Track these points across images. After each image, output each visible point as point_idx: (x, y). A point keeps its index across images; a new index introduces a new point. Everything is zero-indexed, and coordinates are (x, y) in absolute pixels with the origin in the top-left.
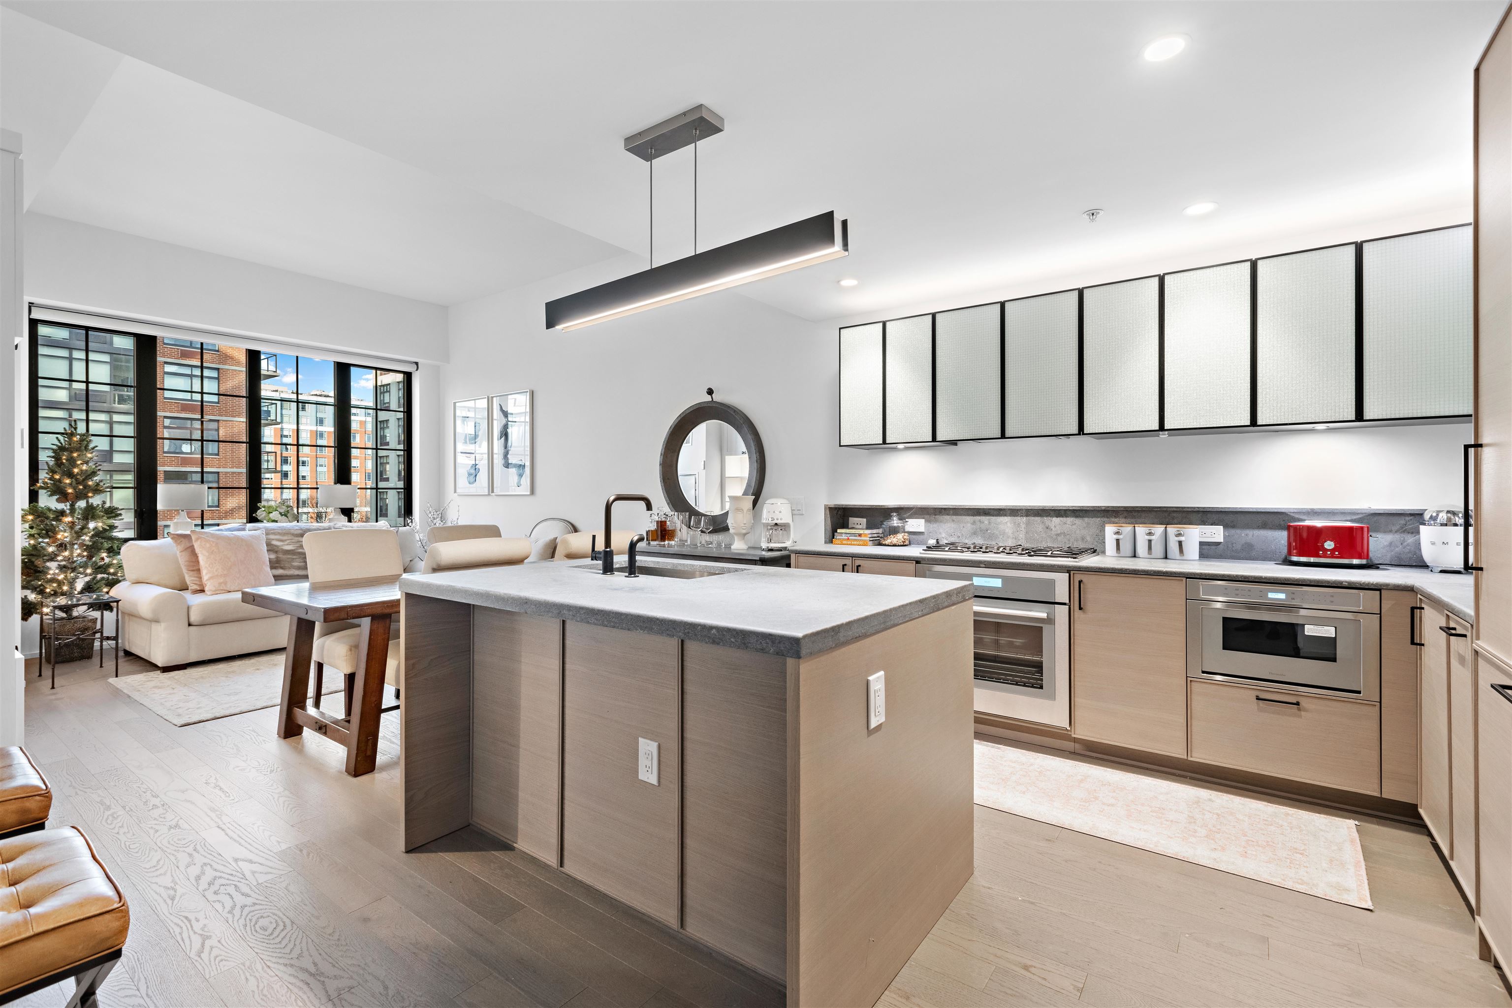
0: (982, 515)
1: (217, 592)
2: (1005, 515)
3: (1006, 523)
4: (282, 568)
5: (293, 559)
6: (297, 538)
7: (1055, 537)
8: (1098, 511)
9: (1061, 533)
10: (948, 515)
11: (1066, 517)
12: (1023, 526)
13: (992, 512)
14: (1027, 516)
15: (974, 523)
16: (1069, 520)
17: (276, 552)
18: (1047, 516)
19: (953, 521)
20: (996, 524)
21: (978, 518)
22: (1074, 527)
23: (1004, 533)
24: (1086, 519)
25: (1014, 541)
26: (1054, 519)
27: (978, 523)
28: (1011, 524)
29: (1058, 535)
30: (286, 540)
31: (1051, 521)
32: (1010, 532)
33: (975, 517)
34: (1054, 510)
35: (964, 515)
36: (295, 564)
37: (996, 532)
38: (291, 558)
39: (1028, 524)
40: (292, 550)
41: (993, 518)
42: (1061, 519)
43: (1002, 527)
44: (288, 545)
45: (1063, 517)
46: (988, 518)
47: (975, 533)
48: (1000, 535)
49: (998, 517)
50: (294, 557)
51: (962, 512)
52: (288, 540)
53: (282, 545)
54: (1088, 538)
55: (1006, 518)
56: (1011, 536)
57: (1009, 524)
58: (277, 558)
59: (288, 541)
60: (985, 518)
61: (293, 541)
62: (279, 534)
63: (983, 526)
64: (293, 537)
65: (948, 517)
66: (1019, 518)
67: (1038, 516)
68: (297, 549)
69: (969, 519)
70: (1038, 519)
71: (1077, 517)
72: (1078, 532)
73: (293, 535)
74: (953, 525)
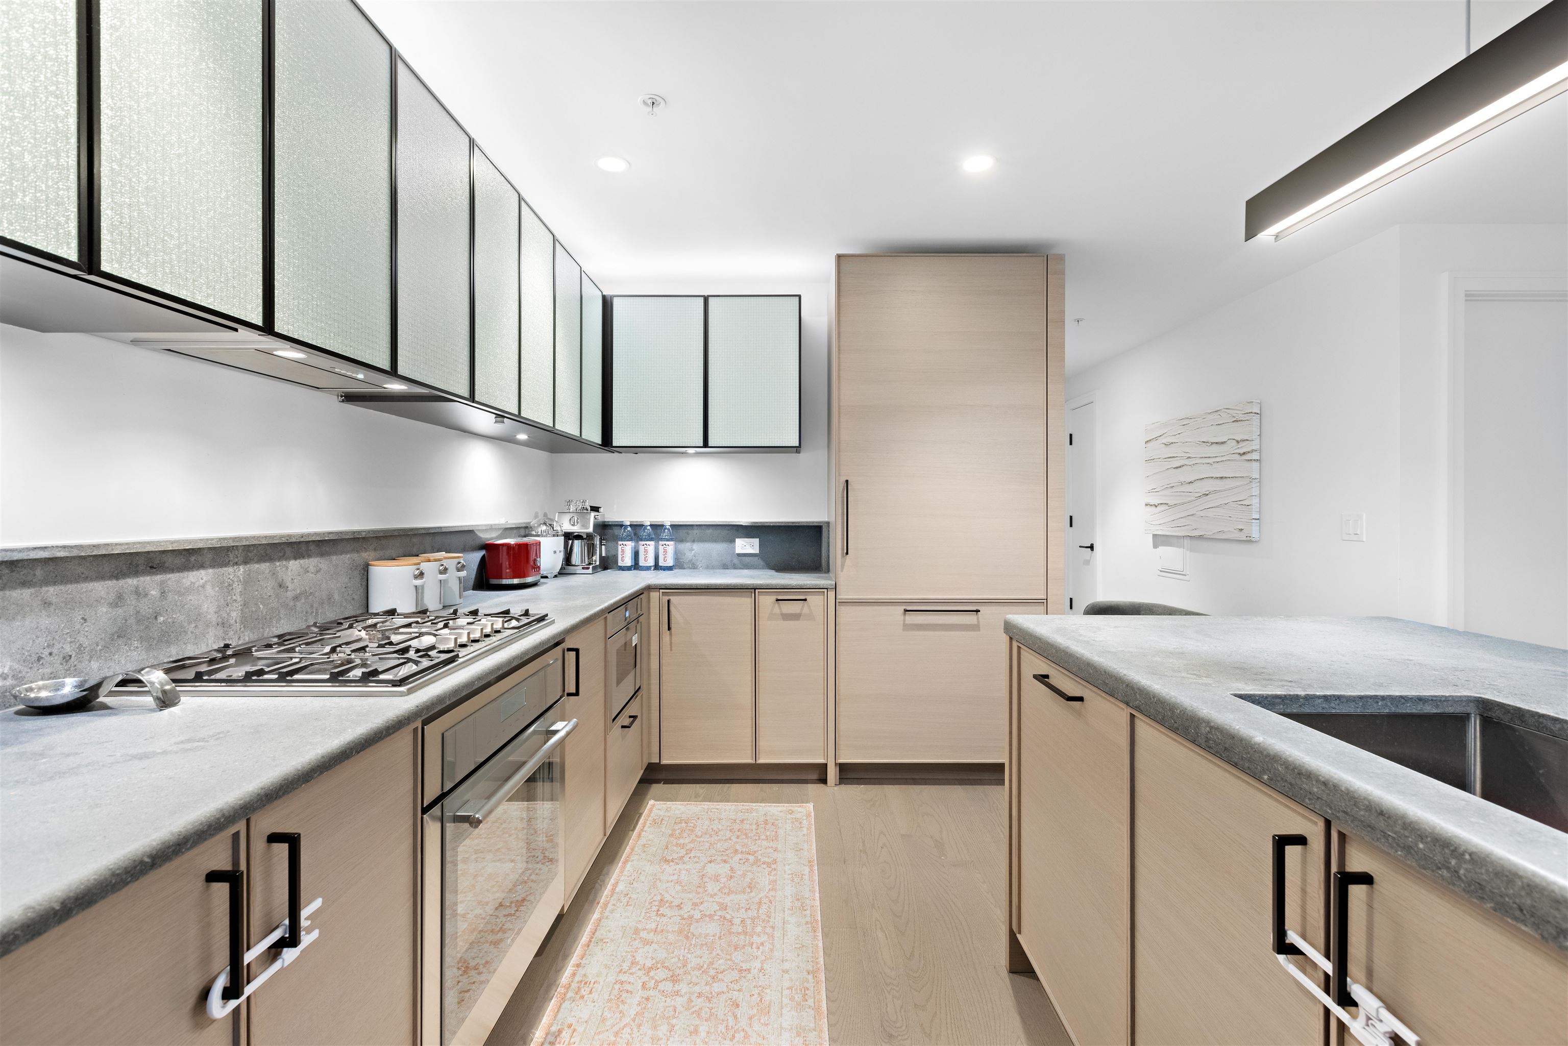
0: (144, 573)
2: (202, 566)
3: (203, 586)
7: (292, 604)
8: (348, 540)
9: (301, 594)
10: (24, 584)
11: (309, 556)
12: (238, 588)
13: (169, 560)
14: (245, 562)
15: (119, 600)
16: (311, 563)
18: (280, 559)
19: (47, 604)
20: (179, 593)
21: (131, 582)
22: (319, 575)
23: (197, 617)
24: (334, 558)
25: (220, 631)
26: (292, 562)
27: (131, 600)
28: (213, 587)
29: (296, 598)
31: (287, 568)
32: (212, 610)
33: (122, 582)
34: (290, 544)
35: (87, 579)
37: (180, 617)
39: (248, 582)
41: (172, 578)
42: (302, 561)
43: (192, 599)
45: (304, 558)
46: (159, 578)
47: (121, 634)
48: (190, 623)
49: (185, 574)
51: (80, 570)
54: (336, 597)
55: (202, 572)
56: (213, 618)
57: (208, 587)
60: (150, 583)
63: (145, 607)
65: (24, 594)
66: (230, 570)
67: (265, 561)
69: (102, 589)
70: (265, 566)
71: (322, 555)
72: (324, 585)
74: (45, 621)
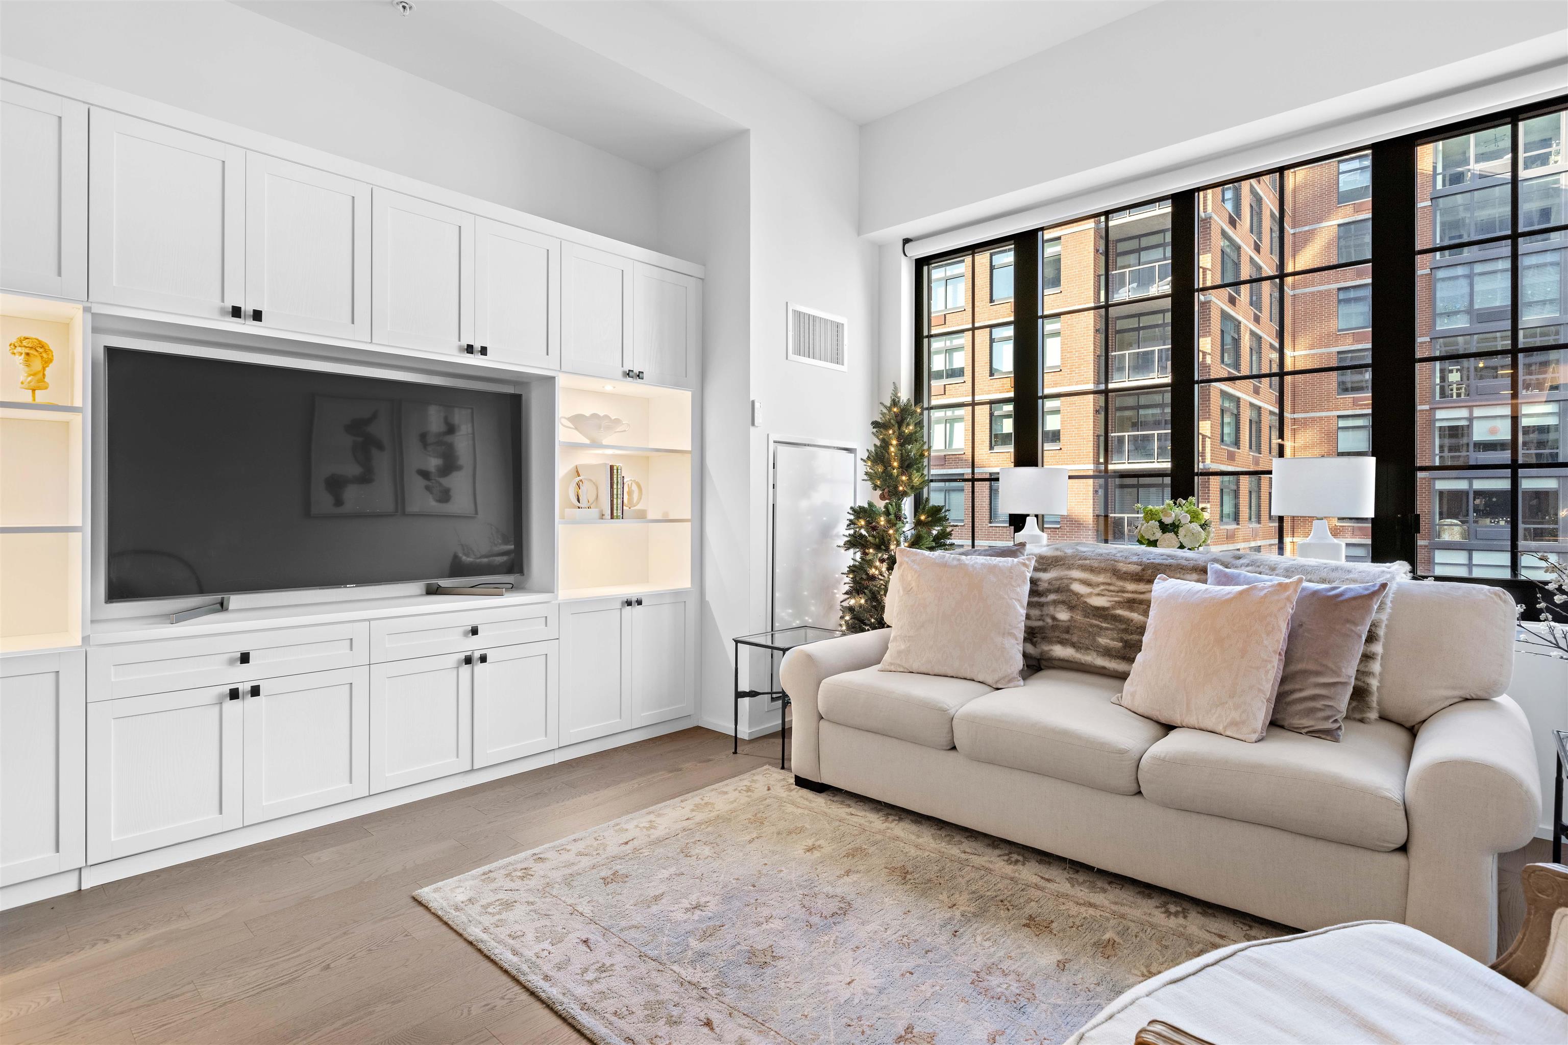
1: (892, 668)
4: (1073, 645)
5: (1101, 628)
6: (1121, 583)
17: (1072, 608)
30: (1098, 585)
36: (1103, 641)
38: (1097, 626)
40: (1104, 609)
44: (1098, 595)
50: (1104, 625)
52: (1104, 584)
53: (1090, 595)
58: (1072, 619)
59: (1102, 587)
61: (1112, 588)
62: (1092, 570)
64: (1114, 580)
68: (1113, 608)
73: (1118, 574)
